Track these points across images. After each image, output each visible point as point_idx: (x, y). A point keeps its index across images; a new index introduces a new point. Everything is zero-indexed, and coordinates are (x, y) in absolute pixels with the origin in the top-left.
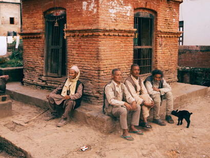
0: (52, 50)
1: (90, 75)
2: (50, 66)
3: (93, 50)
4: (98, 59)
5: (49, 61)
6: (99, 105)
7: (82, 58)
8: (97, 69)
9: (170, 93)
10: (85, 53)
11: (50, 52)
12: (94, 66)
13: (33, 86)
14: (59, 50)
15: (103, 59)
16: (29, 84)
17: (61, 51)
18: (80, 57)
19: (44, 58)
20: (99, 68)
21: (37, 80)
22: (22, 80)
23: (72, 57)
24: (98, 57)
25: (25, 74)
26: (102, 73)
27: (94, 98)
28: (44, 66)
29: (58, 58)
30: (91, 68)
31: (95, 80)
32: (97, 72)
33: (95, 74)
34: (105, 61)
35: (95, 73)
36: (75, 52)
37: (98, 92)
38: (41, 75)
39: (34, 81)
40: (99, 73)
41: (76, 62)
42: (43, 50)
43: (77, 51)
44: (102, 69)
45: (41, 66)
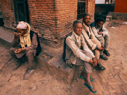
0: (18, 4)
1: (48, 23)
2: (18, 16)
3: (50, 2)
4: (54, 10)
5: (17, 13)
6: (57, 48)
7: (40, 9)
8: (54, 19)
9: (109, 35)
10: (42, 5)
11: (17, 6)
12: (51, 16)
13: (10, 30)
14: (23, 4)
15: (59, 10)
16: (8, 29)
17: (25, 5)
18: (39, 9)
19: (13, 11)
20: (56, 18)
21: (12, 26)
22: (3, 25)
23: (32, 9)
24: (55, 8)
25: (4, 22)
26: (58, 22)
27: (52, 42)
28: (14, 16)
29: (24, 10)
30: (49, 18)
31: (53, 28)
32: (54, 21)
33: (53, 24)
34: (60, 12)
35: (52, 22)
36: (34, 5)
37: (56, 38)
38: (13, 23)
39: (10, 27)
40: (56, 22)
41: (36, 13)
42: (12, 4)
43: (36, 4)
44: (58, 19)
45: (12, 16)
